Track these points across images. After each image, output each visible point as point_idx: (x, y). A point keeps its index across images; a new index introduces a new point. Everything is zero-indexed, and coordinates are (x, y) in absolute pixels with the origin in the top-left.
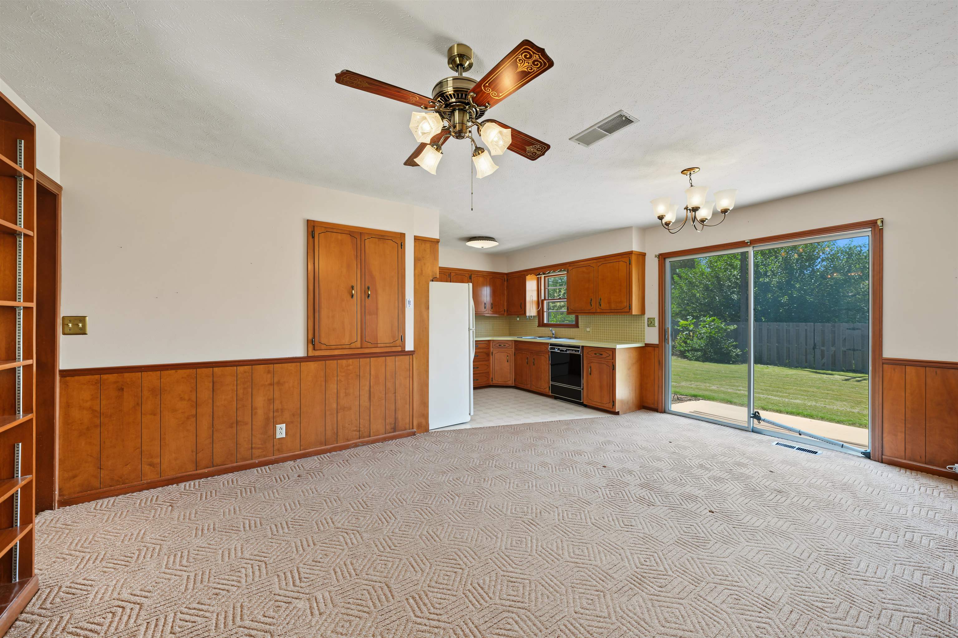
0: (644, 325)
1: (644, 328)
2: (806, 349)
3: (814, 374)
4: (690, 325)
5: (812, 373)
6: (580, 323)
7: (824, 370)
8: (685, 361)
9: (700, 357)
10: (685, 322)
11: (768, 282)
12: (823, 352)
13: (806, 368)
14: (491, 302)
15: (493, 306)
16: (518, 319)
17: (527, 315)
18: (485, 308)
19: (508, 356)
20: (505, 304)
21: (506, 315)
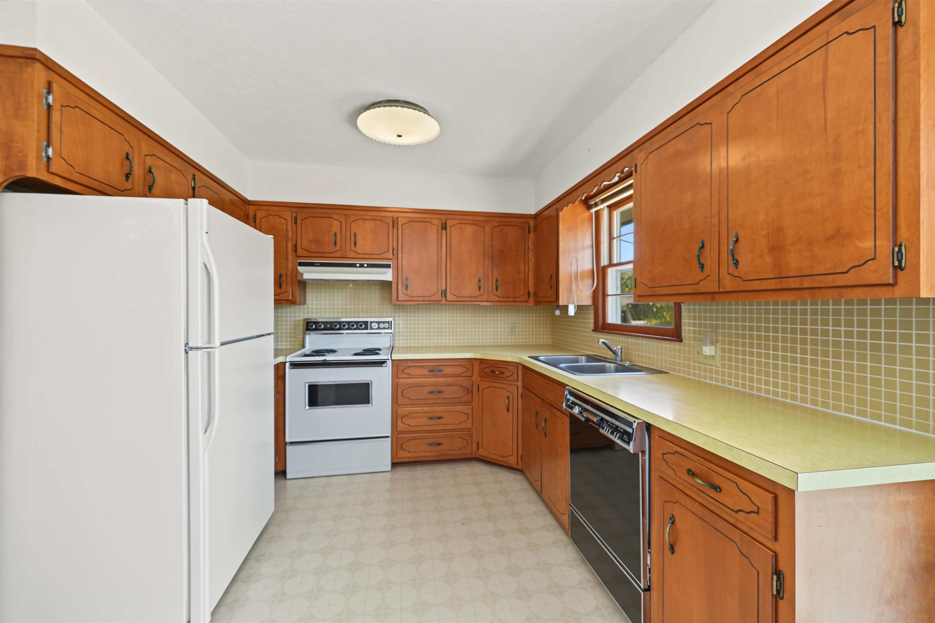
6: (684, 327)
14: (496, 275)
15: (499, 284)
16: (557, 313)
17: (565, 304)
18: (480, 288)
19: (508, 398)
20: (531, 280)
21: (532, 304)
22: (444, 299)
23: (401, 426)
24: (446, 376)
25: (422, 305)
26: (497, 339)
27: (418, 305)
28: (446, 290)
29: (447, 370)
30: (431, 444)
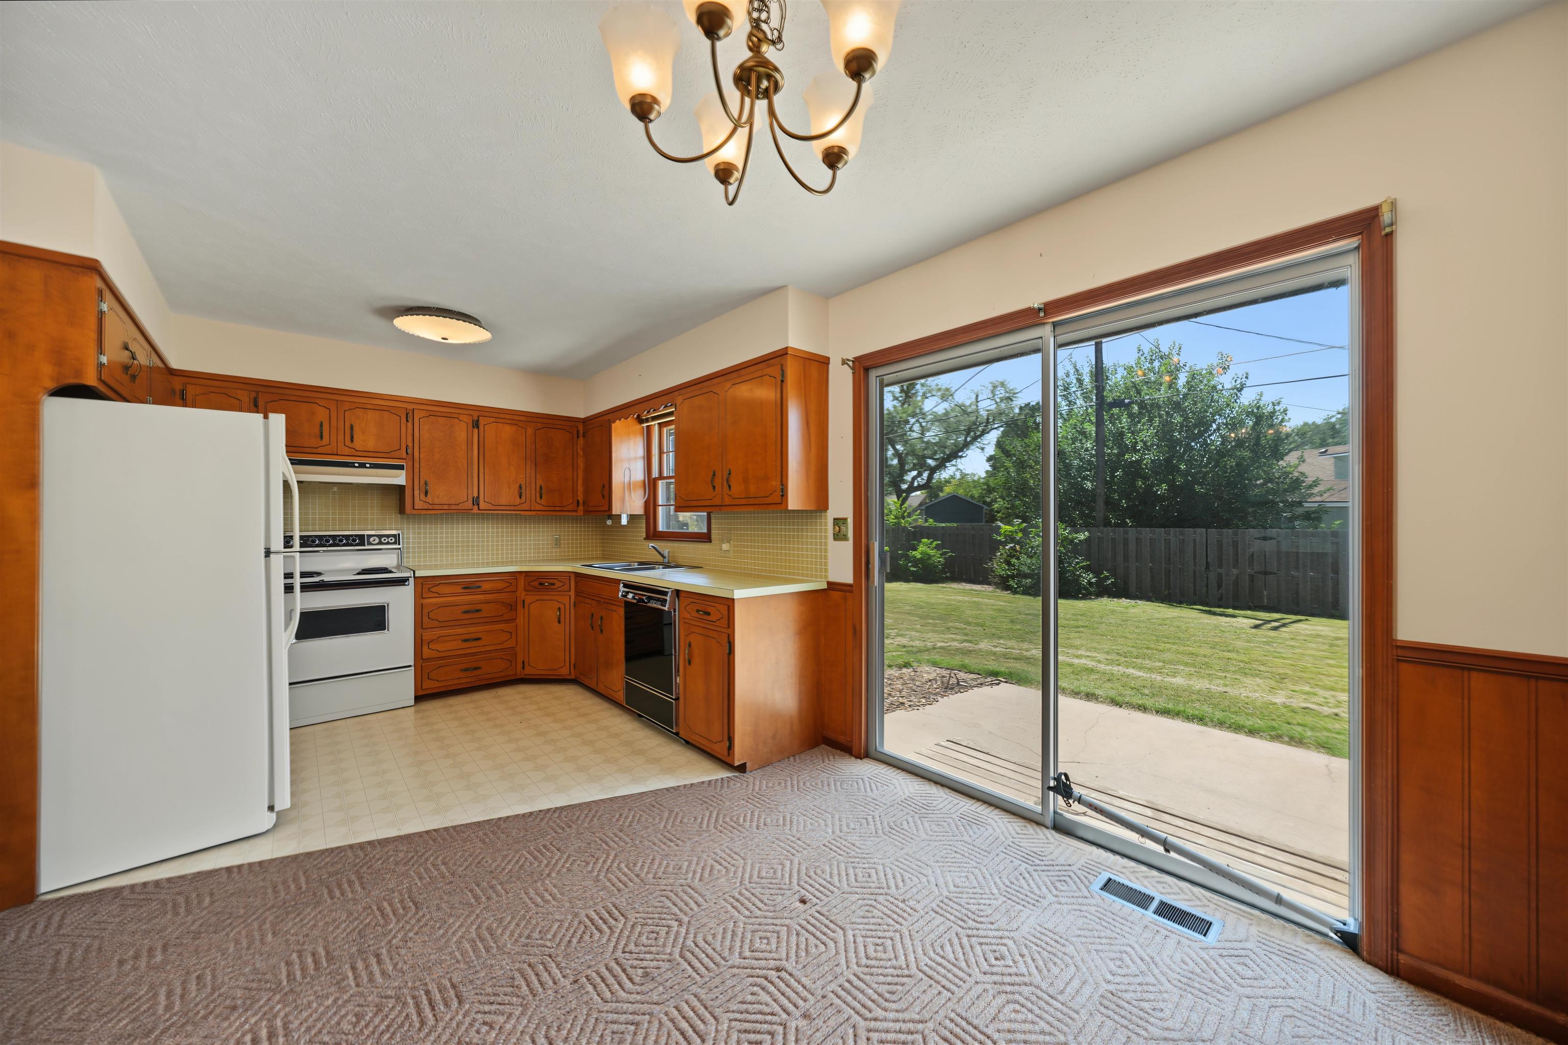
0: (826, 537)
1: (826, 544)
2: (1195, 572)
3: (1206, 616)
4: (1016, 532)
5: (1203, 615)
6: (713, 532)
7: (1220, 607)
8: (1006, 594)
9: (1030, 587)
10: (1008, 528)
11: (1137, 461)
12: (1220, 575)
13: (1195, 604)
14: (539, 483)
15: (543, 491)
16: (609, 522)
17: (618, 513)
18: (520, 497)
19: (559, 609)
20: (580, 488)
21: (582, 514)
22: (476, 507)
23: (426, 652)
24: (486, 592)
25: (447, 514)
26: (539, 553)
27: (442, 514)
28: (478, 497)
29: (486, 586)
30: (466, 670)
